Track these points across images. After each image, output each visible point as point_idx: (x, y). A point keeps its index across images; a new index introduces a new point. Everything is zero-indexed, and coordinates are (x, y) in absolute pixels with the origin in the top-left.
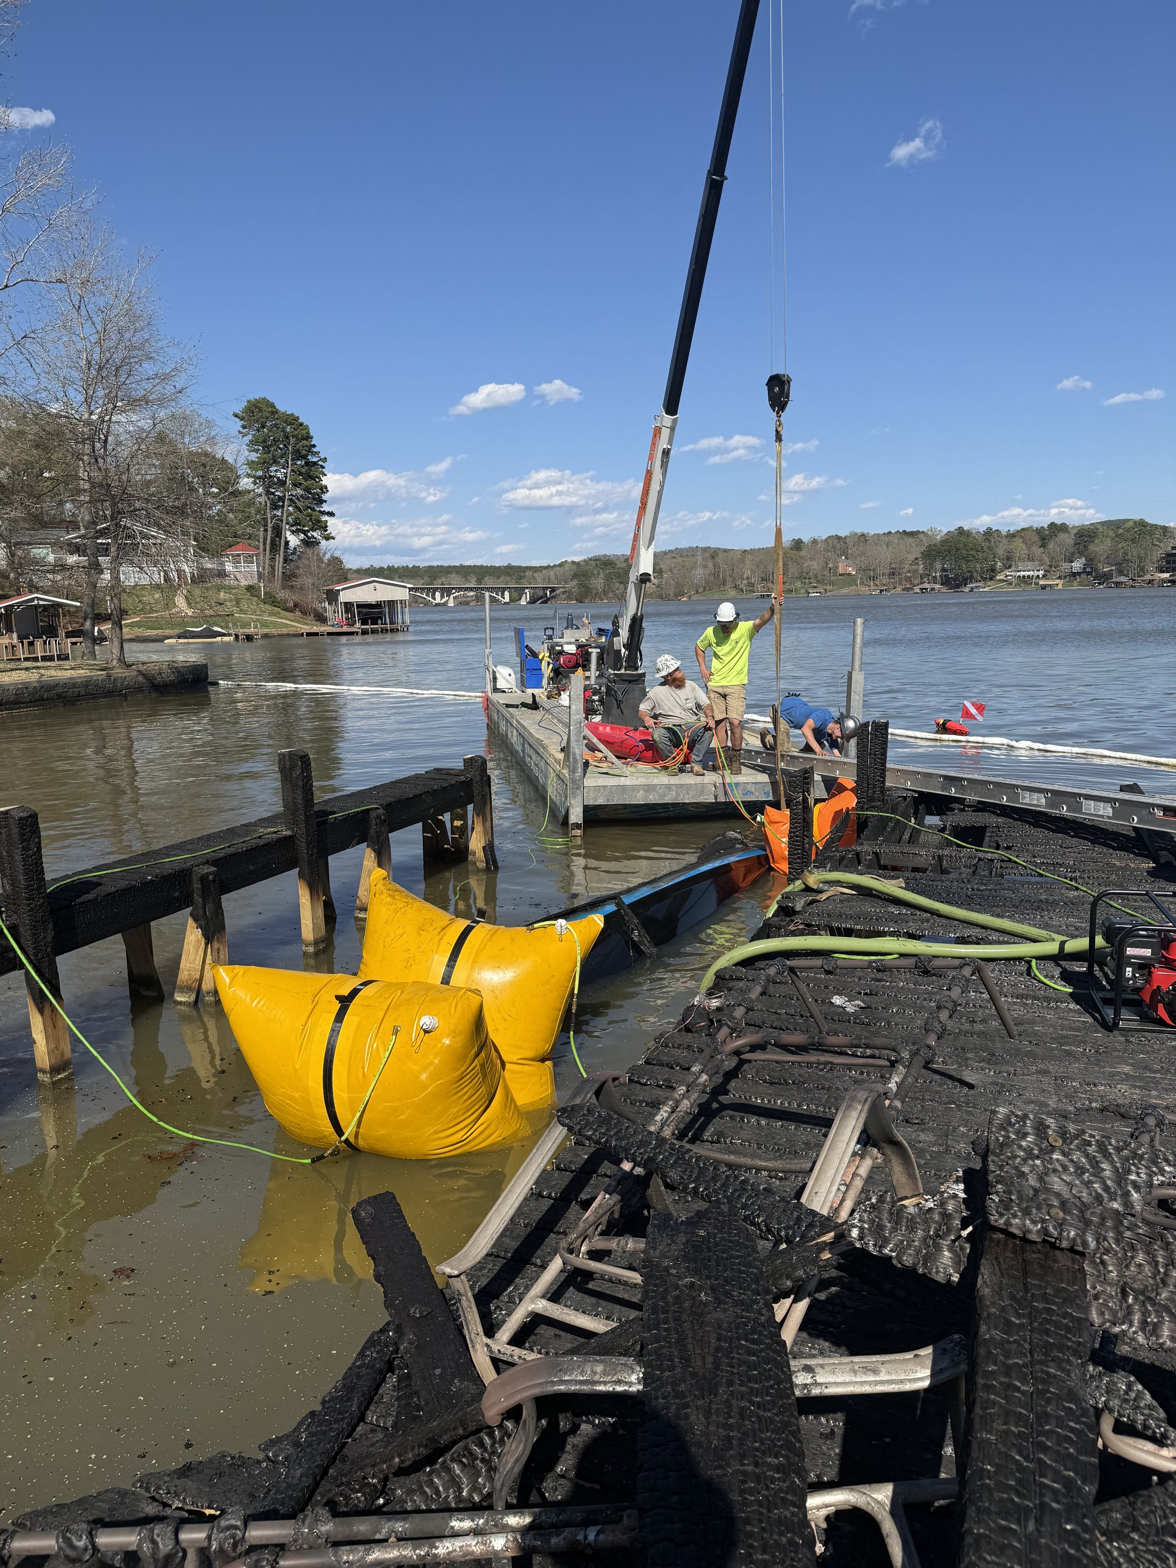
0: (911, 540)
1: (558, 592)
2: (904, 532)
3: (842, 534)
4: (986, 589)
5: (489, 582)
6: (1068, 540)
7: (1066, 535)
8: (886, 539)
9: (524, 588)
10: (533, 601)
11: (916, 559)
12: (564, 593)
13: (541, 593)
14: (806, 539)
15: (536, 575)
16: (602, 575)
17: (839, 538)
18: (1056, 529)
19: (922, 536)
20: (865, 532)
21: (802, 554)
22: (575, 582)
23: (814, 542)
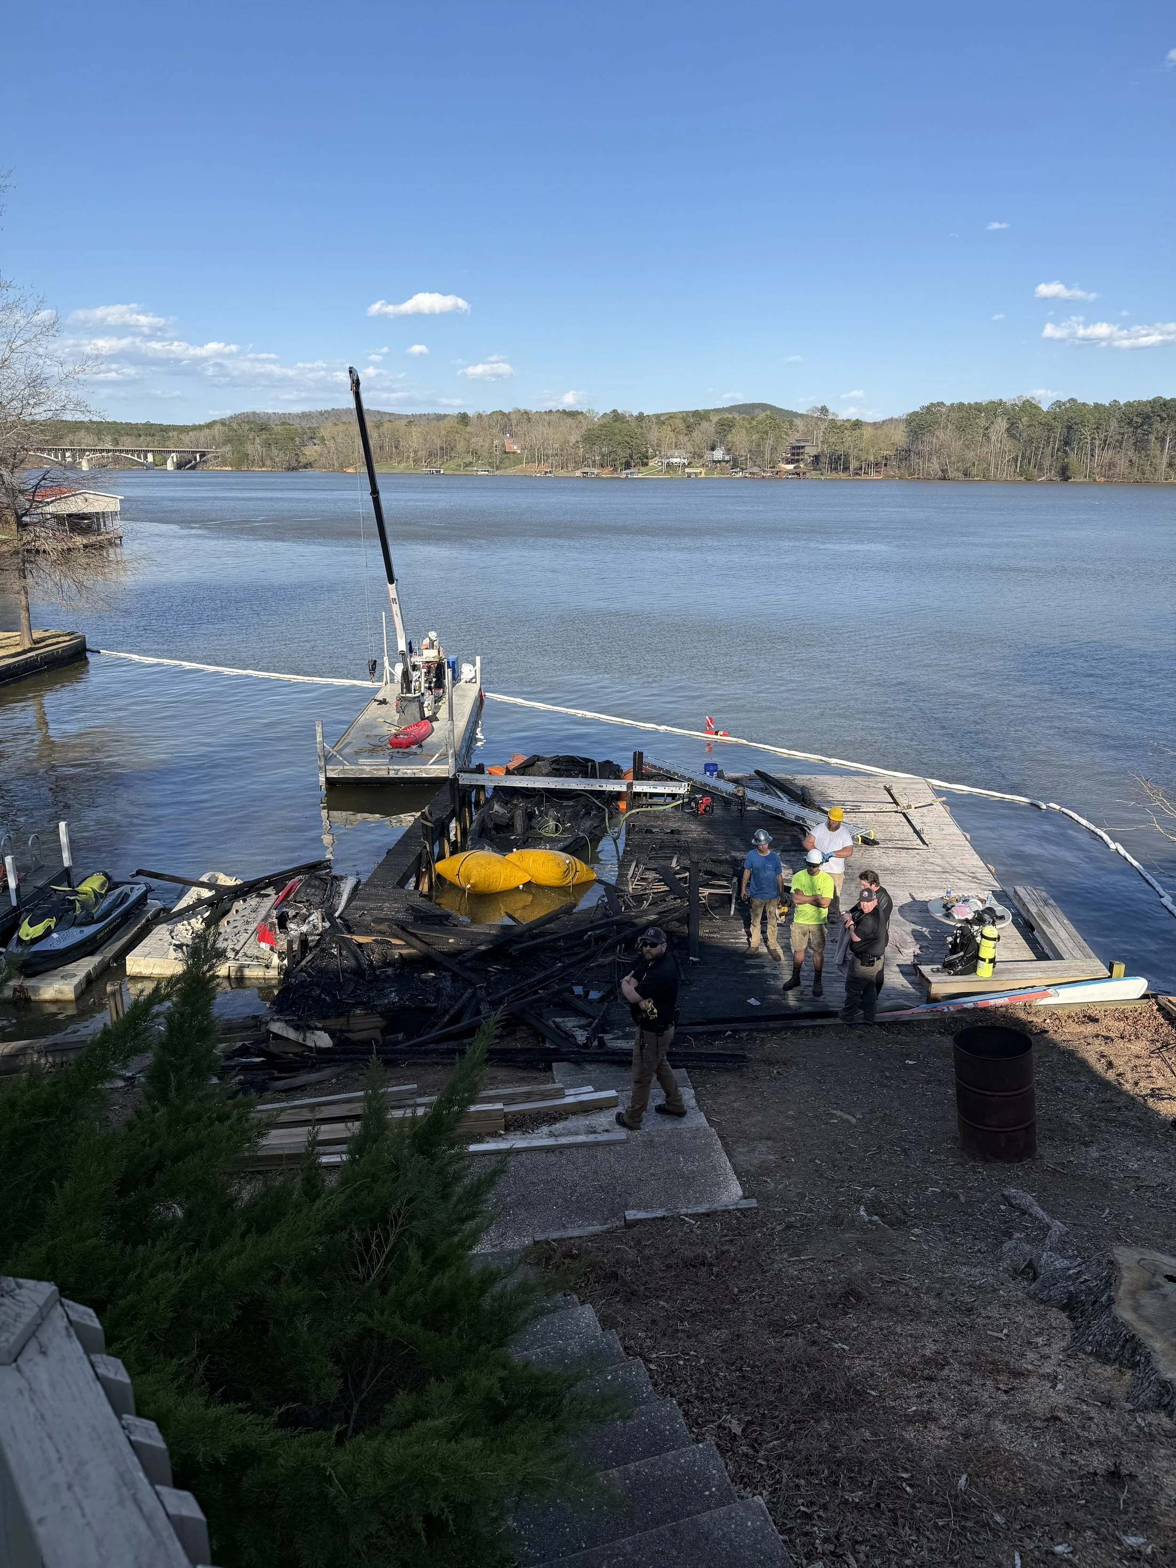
0: (569, 421)
1: (209, 456)
2: (564, 411)
3: (506, 411)
4: (640, 476)
5: (127, 443)
6: (708, 427)
7: (708, 424)
8: (547, 418)
9: (170, 452)
10: (179, 466)
11: (577, 442)
12: (216, 458)
13: (190, 456)
14: (471, 413)
15: (182, 436)
16: (258, 441)
17: (501, 413)
18: (700, 416)
19: (580, 417)
20: (528, 409)
21: (469, 429)
22: (228, 448)
23: (480, 416)
